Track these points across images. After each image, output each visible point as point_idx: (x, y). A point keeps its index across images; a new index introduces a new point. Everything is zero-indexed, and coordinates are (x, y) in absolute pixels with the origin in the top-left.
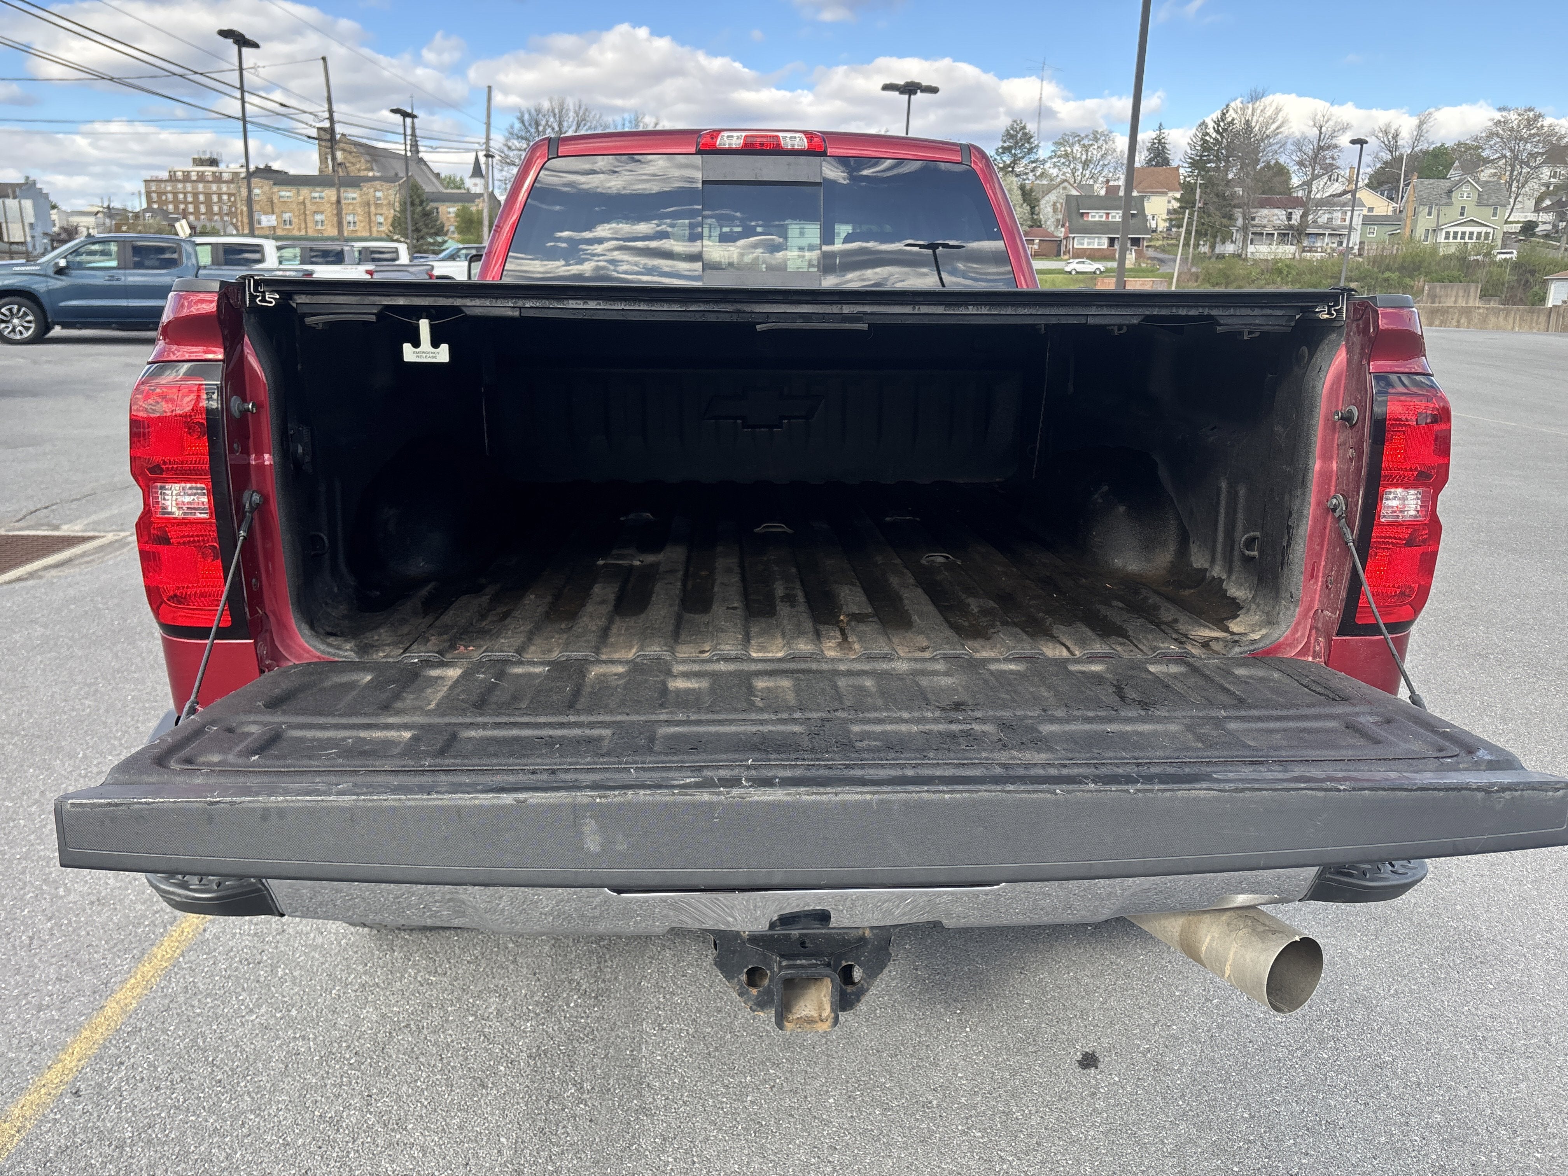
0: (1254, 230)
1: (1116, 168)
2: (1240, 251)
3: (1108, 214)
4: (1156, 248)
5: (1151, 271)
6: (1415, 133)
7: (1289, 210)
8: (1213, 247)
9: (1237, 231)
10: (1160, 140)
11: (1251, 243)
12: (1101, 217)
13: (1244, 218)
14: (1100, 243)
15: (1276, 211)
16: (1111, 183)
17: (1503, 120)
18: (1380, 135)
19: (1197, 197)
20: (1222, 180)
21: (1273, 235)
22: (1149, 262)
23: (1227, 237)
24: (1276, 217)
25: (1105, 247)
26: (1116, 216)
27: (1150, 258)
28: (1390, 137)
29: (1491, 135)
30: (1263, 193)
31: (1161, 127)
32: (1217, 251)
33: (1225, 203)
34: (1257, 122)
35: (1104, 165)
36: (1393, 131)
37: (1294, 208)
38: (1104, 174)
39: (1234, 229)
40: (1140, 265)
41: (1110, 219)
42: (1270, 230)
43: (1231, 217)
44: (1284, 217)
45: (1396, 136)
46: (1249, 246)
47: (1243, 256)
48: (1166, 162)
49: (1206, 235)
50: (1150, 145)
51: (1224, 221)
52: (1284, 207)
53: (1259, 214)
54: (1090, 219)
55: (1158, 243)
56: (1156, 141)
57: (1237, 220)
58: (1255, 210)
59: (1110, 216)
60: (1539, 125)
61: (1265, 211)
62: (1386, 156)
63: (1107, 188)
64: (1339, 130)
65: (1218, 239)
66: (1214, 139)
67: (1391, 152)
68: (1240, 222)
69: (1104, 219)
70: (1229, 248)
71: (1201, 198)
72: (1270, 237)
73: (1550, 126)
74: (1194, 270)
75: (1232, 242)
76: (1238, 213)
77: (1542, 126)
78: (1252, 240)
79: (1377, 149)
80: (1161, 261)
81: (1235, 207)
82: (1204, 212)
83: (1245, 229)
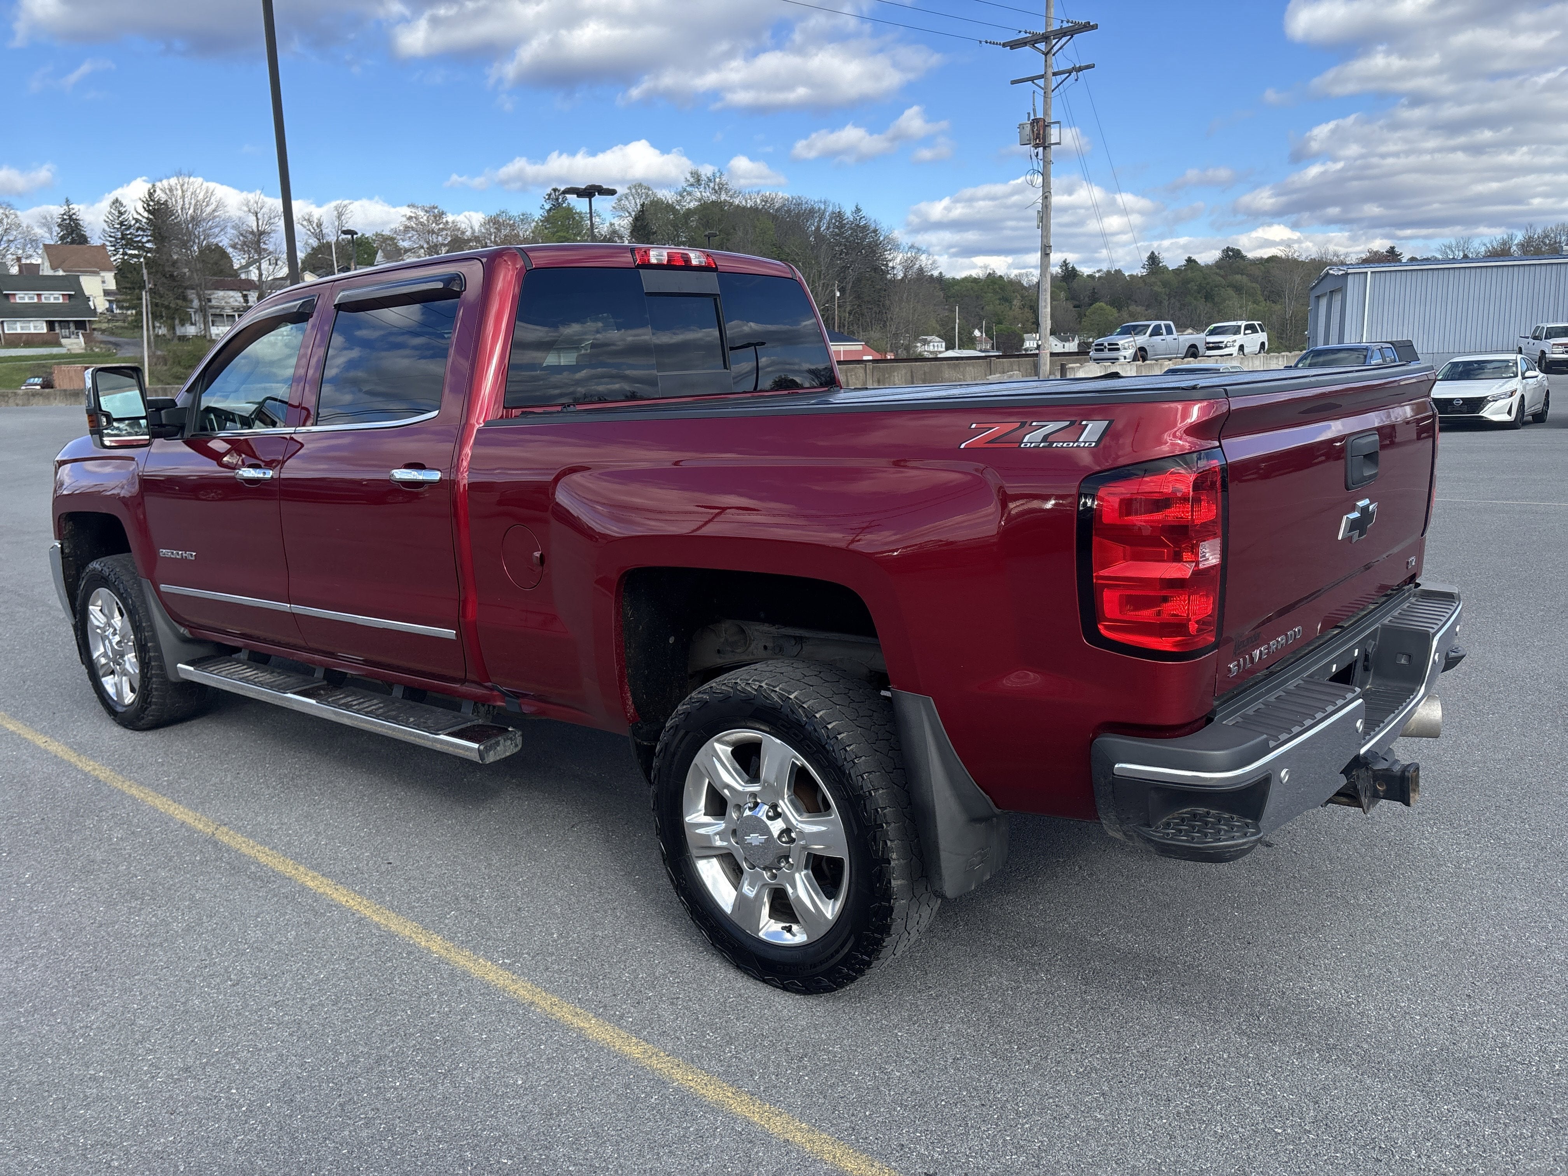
0: (213, 311)
1: (25, 245)
2: (203, 332)
3: (39, 296)
4: (103, 331)
5: (108, 356)
6: (337, 224)
7: (245, 293)
8: (173, 328)
9: (195, 313)
10: (70, 216)
11: (213, 325)
12: (32, 298)
13: (200, 300)
14: (38, 327)
15: (231, 293)
16: (24, 261)
17: (413, 215)
18: (305, 223)
19: (145, 277)
20: (168, 260)
21: (233, 316)
22: (102, 346)
23: (185, 319)
24: (232, 300)
25: (45, 331)
26: (54, 297)
27: (102, 342)
28: (314, 225)
29: (407, 229)
30: (214, 275)
31: (68, 202)
32: (178, 333)
33: (176, 284)
34: (190, 204)
35: (10, 241)
36: (316, 221)
37: (249, 290)
38: (12, 250)
39: (191, 311)
40: (92, 349)
41: (43, 301)
42: (229, 312)
43: (185, 299)
44: (242, 300)
45: (319, 225)
46: (212, 328)
47: (208, 337)
48: (83, 240)
49: (162, 317)
50: (59, 220)
51: (180, 302)
52: (239, 289)
53: (216, 296)
54: (18, 301)
55: (104, 326)
56: (65, 217)
57: (191, 301)
58: (209, 292)
59: (43, 297)
60: (444, 220)
61: (221, 293)
62: (314, 242)
63: (19, 266)
64: (274, 217)
65: (177, 322)
66: (147, 218)
67: (319, 239)
68: (196, 303)
69: (36, 300)
70: (191, 330)
71: (149, 278)
72: (230, 318)
73: (453, 223)
74: (159, 353)
75: (192, 324)
76: (192, 294)
77: (447, 222)
78: (213, 321)
79: (306, 237)
80: (116, 345)
81: (186, 288)
82: (155, 293)
83: (203, 310)
